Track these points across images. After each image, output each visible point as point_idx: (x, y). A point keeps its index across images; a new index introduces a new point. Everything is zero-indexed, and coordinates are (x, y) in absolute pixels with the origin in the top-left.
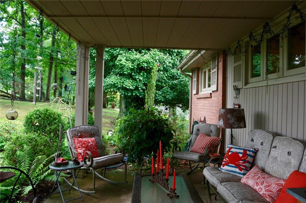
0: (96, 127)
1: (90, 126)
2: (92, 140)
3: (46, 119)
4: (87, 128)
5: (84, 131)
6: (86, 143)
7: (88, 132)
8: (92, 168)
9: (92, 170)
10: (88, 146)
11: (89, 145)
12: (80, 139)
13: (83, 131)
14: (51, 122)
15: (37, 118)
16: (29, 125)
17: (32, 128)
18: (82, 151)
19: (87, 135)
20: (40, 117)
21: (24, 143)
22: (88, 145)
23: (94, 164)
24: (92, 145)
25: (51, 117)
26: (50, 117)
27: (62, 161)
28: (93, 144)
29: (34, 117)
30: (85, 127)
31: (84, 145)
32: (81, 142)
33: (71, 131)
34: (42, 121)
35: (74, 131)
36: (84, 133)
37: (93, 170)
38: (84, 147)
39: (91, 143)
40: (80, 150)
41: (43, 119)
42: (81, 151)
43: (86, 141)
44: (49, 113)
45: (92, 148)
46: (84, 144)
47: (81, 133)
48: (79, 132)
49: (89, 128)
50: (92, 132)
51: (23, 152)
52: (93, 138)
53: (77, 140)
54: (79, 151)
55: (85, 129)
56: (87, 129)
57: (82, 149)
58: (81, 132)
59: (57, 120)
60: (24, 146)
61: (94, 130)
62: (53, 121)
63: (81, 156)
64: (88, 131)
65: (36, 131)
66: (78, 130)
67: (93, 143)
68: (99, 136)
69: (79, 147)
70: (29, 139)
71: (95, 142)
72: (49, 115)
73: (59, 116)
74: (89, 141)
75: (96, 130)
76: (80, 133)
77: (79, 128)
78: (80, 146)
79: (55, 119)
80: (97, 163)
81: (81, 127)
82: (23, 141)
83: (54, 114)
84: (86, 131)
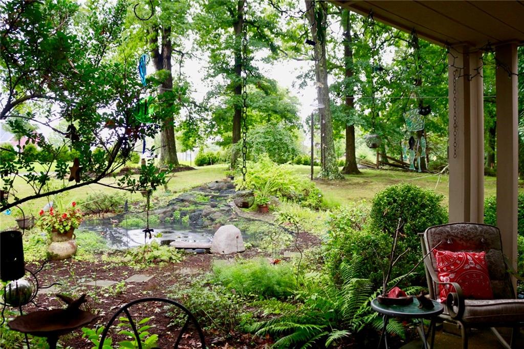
0: (494, 229)
1: (477, 226)
2: (476, 257)
3: (407, 207)
4: (471, 229)
5: (462, 235)
6: (459, 262)
7: (471, 239)
8: (461, 324)
9: (460, 326)
10: (462, 269)
11: (467, 267)
12: (447, 253)
13: (459, 236)
14: (416, 212)
15: (389, 203)
16: (377, 216)
17: (381, 222)
18: (447, 279)
19: (468, 244)
20: (395, 201)
21: (353, 249)
22: (463, 267)
23: (466, 315)
24: (474, 268)
25: (416, 203)
26: (413, 203)
27: (398, 296)
28: (478, 267)
29: (385, 203)
30: (464, 227)
31: (452, 267)
32: (447, 258)
33: (431, 233)
34: (398, 211)
35: (439, 234)
36: (461, 239)
37: (462, 327)
38: (452, 272)
39: (471, 263)
40: (444, 276)
41: (400, 205)
42: (445, 278)
43: (460, 259)
44: (412, 194)
45: (474, 275)
46: (455, 264)
47: (455, 238)
48: (450, 238)
49: (476, 229)
50: (482, 240)
51: (350, 265)
52: (483, 253)
53: (440, 254)
54: (441, 278)
55: (465, 230)
56: (469, 232)
57: (447, 275)
58: (453, 237)
59: (426, 209)
60: (353, 253)
61: (486, 236)
62: (419, 210)
63: (445, 290)
64: (472, 236)
65: (388, 227)
66: (448, 232)
67: (476, 263)
68: (502, 250)
69: (442, 271)
70: (364, 242)
71: (483, 263)
72: (412, 198)
73: (432, 201)
74: (467, 260)
75: (493, 234)
76: (452, 239)
77: (451, 228)
78: (445, 269)
79: (423, 206)
80: (473, 313)
81: (456, 225)
82: (352, 245)
83: (423, 197)
84: (466, 237)
